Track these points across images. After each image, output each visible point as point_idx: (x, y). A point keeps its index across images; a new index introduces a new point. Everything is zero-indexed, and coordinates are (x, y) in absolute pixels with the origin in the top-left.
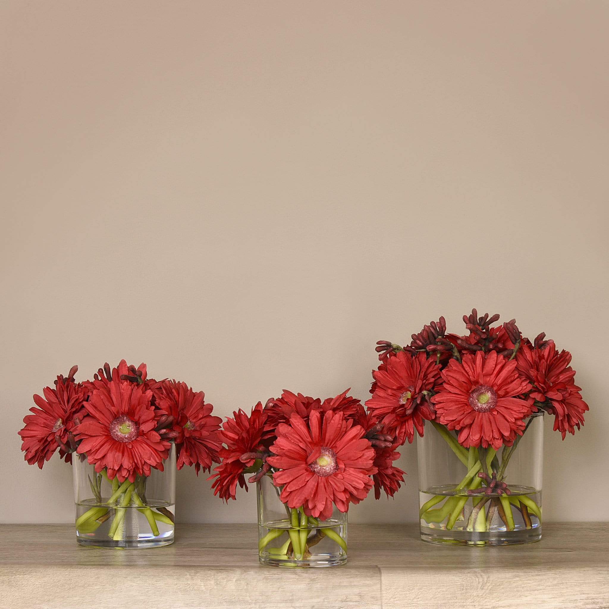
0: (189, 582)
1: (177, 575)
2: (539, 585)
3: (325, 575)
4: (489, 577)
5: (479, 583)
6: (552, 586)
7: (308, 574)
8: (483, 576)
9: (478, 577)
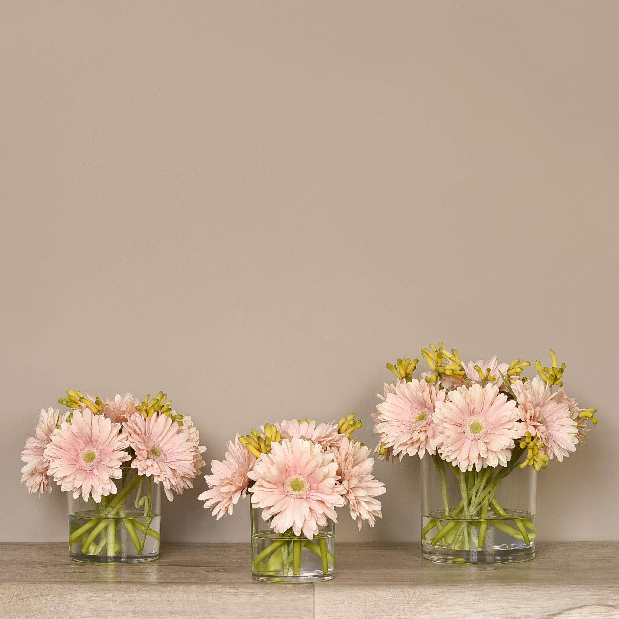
0: (134, 595)
1: (125, 589)
2: (461, 601)
4: (415, 593)
5: (405, 598)
6: (473, 602)
8: (410, 591)
9: (405, 593)
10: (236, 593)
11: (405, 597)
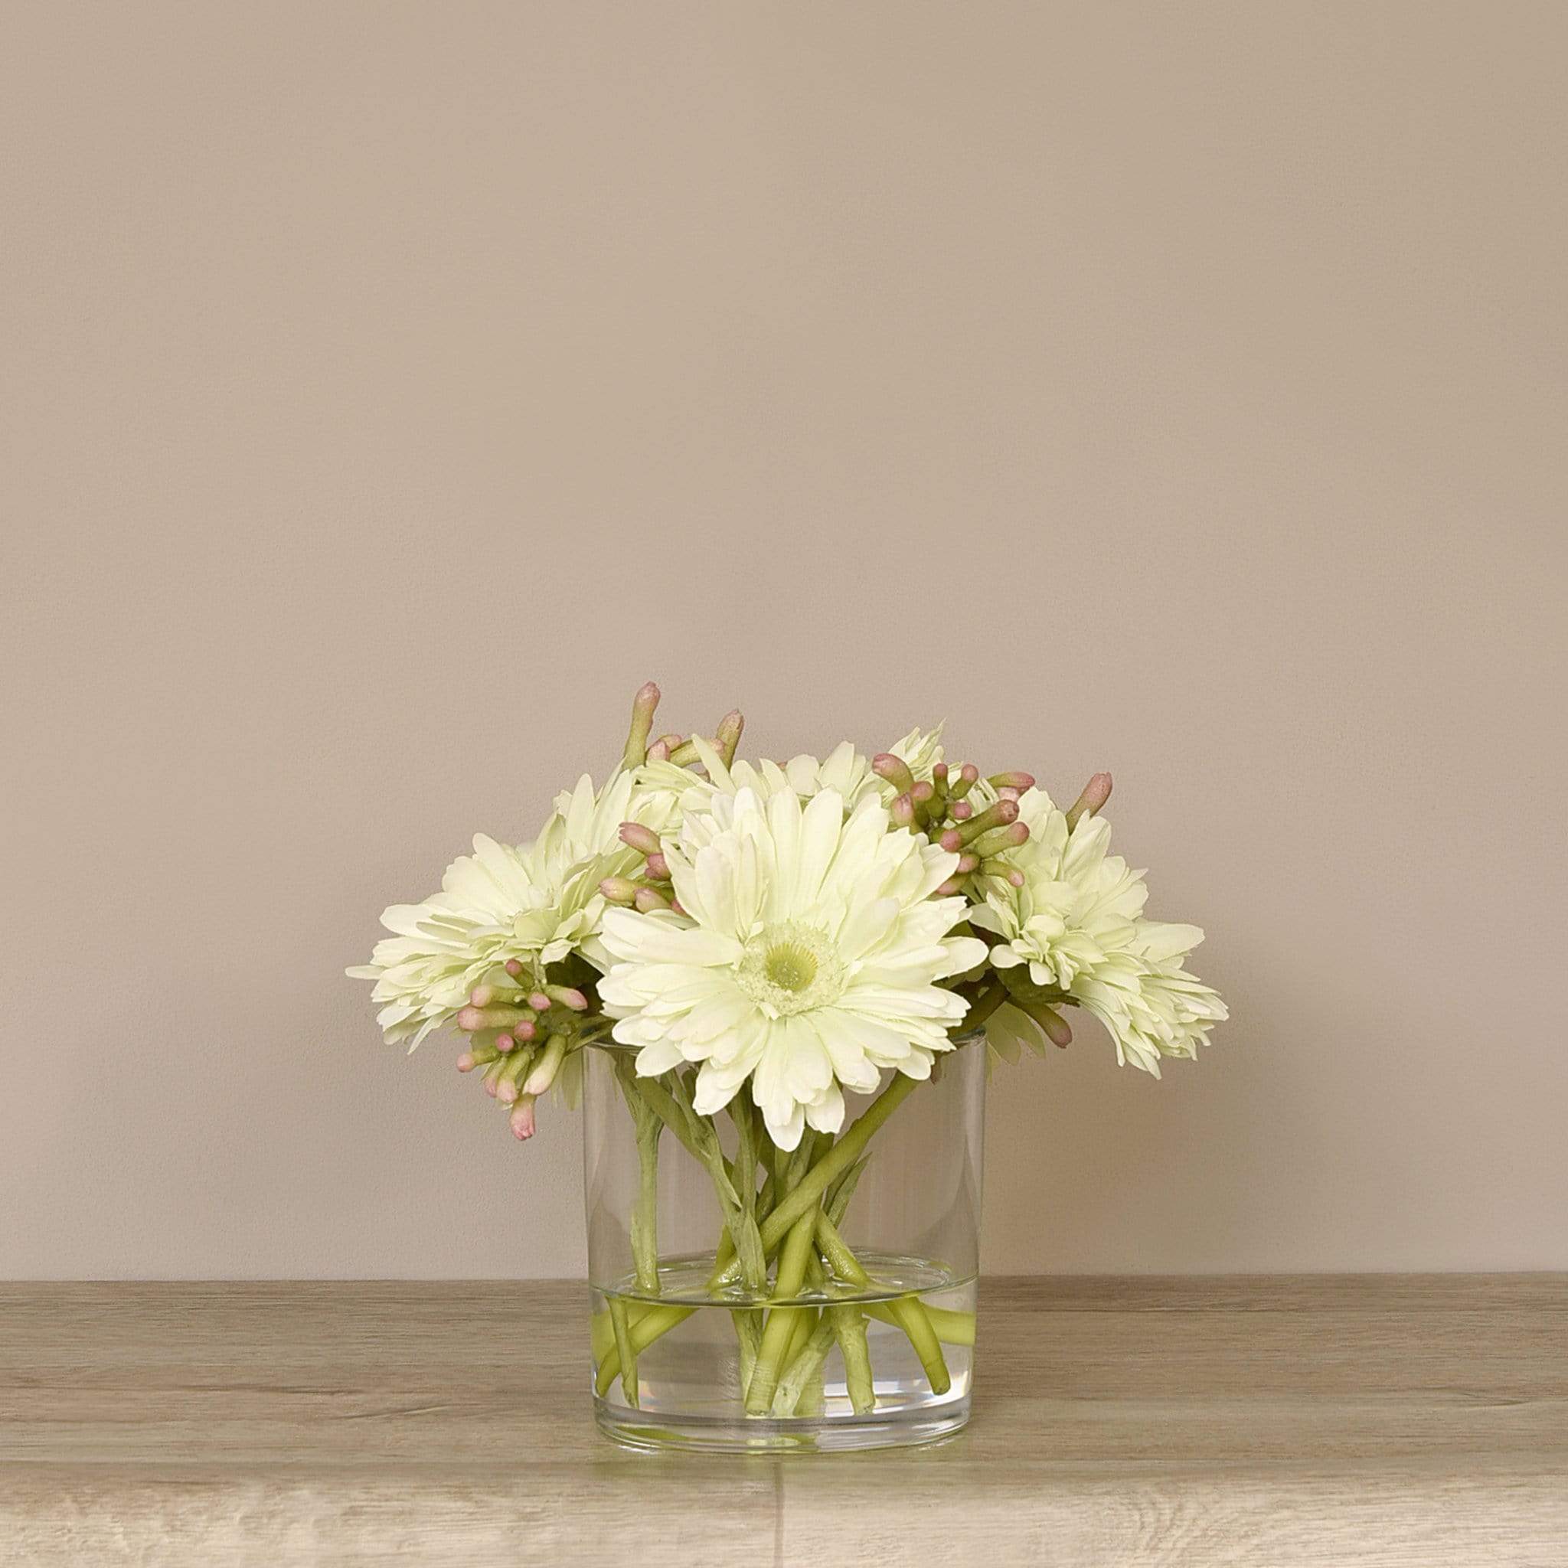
0: (69, 1524)
1: (26, 1502)
2: (1364, 1536)
4: (1180, 1508)
5: (1143, 1527)
6: (1414, 1540)
7: (510, 1498)
8: (1160, 1503)
9: (1140, 1509)
10: (471, 1514)
11: (1143, 1523)
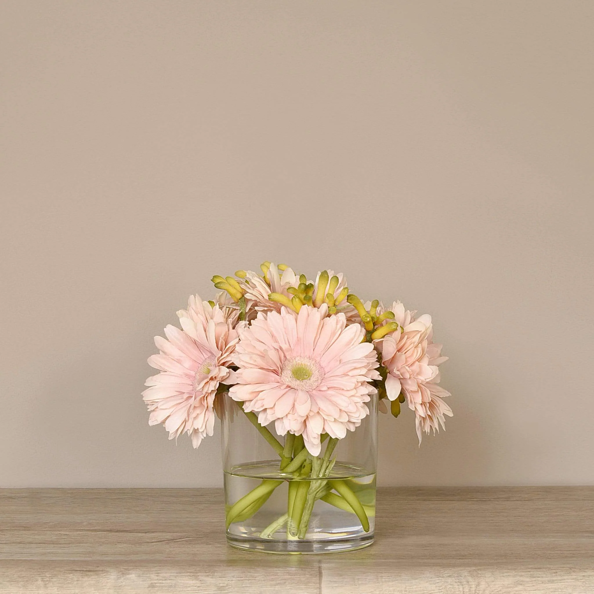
1: (24, 581)
3: (239, 580)
7: (214, 579)
9: (463, 585)
